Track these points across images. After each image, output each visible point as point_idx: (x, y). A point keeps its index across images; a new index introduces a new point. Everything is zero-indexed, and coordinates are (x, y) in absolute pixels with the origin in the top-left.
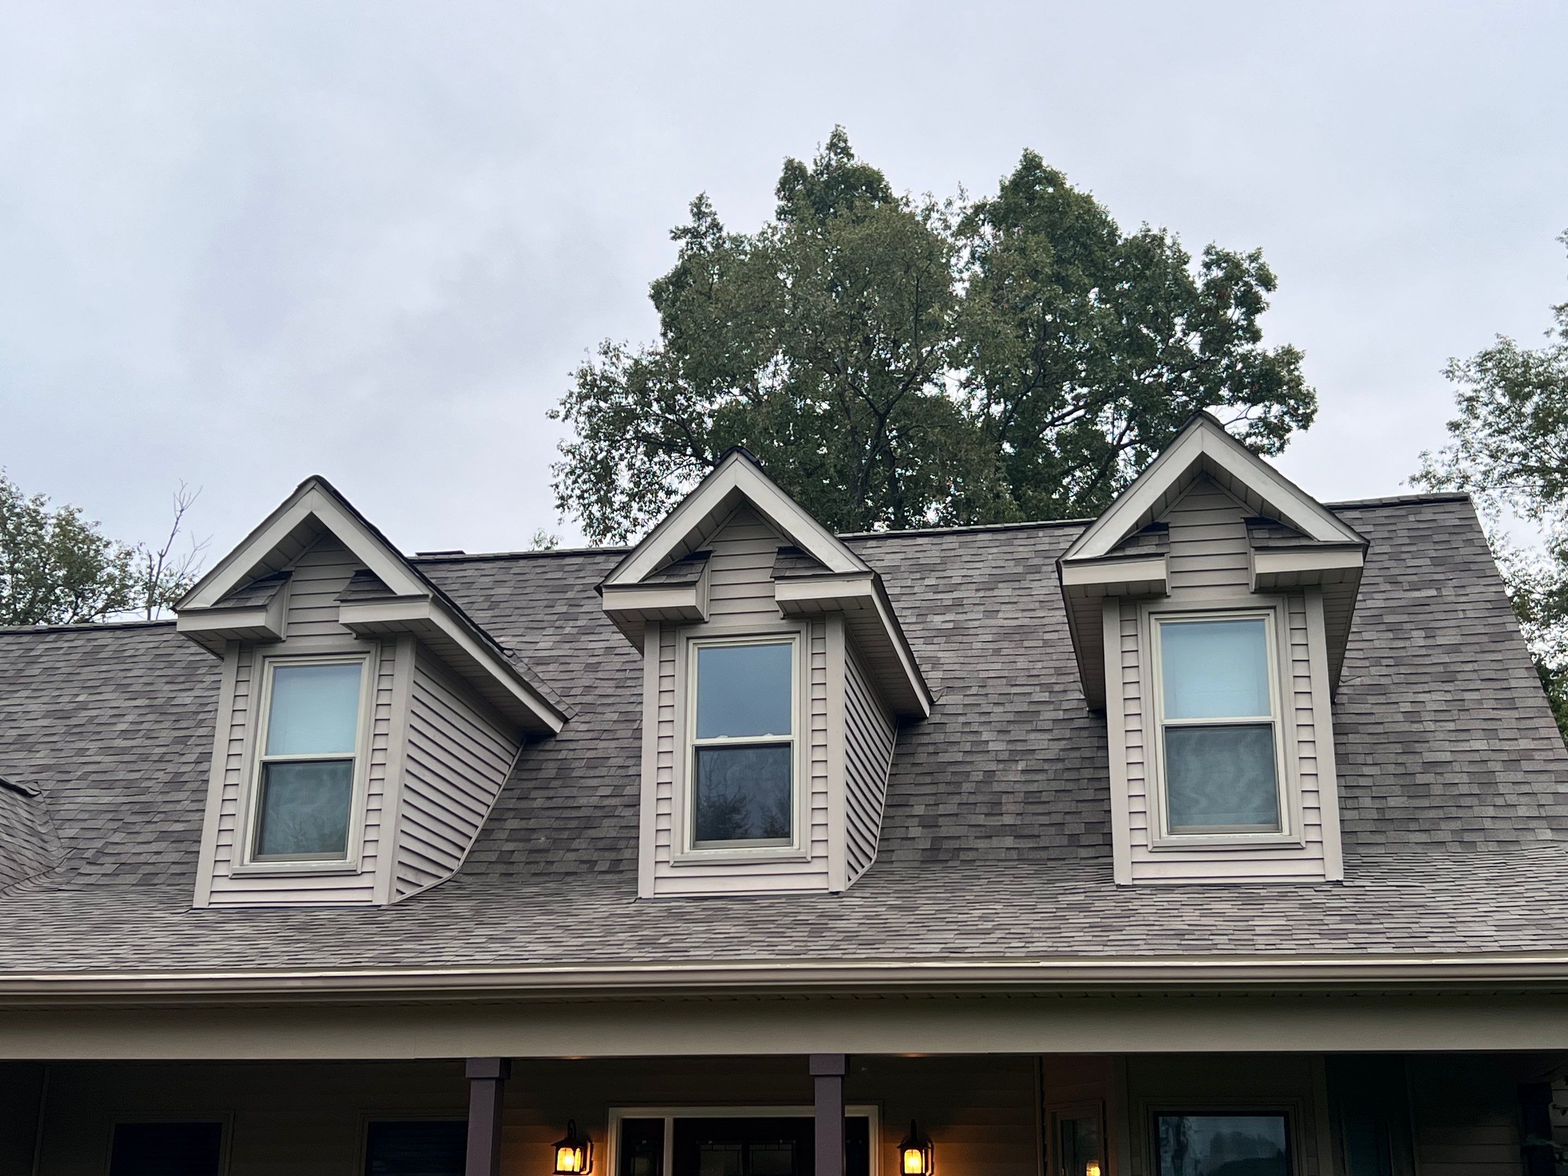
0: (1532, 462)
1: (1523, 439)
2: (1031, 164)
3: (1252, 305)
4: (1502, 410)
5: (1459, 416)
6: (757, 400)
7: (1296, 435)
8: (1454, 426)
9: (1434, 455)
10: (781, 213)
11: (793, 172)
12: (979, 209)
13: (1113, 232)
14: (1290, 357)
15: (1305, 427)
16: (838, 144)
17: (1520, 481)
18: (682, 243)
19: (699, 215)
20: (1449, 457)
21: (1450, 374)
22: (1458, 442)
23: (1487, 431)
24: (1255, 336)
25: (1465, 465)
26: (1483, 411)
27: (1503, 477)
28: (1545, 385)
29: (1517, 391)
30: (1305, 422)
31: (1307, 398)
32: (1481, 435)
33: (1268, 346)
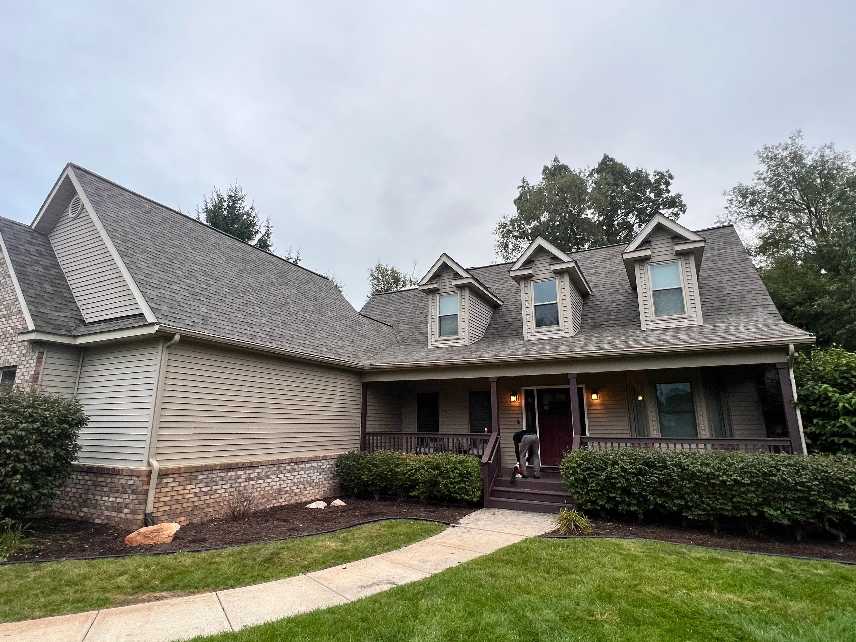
0: (750, 214)
1: (747, 209)
2: (606, 157)
3: (667, 184)
4: (740, 202)
5: (727, 205)
6: (541, 224)
7: (681, 215)
8: (727, 208)
9: (721, 216)
10: (543, 179)
11: (546, 168)
12: (593, 170)
13: (629, 171)
14: (679, 196)
15: (684, 213)
16: (556, 160)
17: (746, 220)
18: (520, 189)
19: (524, 182)
20: (725, 216)
21: (724, 194)
22: (728, 212)
23: (736, 208)
24: (669, 191)
25: (730, 217)
26: (734, 203)
27: (741, 219)
28: (753, 194)
29: (744, 196)
30: (684, 211)
31: (684, 206)
32: (734, 209)
33: (672, 194)
